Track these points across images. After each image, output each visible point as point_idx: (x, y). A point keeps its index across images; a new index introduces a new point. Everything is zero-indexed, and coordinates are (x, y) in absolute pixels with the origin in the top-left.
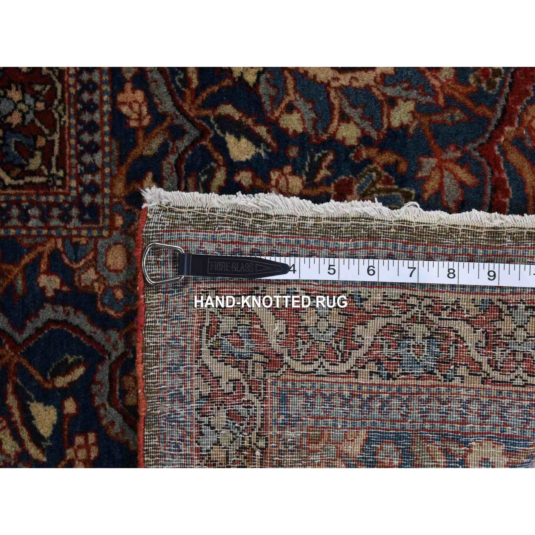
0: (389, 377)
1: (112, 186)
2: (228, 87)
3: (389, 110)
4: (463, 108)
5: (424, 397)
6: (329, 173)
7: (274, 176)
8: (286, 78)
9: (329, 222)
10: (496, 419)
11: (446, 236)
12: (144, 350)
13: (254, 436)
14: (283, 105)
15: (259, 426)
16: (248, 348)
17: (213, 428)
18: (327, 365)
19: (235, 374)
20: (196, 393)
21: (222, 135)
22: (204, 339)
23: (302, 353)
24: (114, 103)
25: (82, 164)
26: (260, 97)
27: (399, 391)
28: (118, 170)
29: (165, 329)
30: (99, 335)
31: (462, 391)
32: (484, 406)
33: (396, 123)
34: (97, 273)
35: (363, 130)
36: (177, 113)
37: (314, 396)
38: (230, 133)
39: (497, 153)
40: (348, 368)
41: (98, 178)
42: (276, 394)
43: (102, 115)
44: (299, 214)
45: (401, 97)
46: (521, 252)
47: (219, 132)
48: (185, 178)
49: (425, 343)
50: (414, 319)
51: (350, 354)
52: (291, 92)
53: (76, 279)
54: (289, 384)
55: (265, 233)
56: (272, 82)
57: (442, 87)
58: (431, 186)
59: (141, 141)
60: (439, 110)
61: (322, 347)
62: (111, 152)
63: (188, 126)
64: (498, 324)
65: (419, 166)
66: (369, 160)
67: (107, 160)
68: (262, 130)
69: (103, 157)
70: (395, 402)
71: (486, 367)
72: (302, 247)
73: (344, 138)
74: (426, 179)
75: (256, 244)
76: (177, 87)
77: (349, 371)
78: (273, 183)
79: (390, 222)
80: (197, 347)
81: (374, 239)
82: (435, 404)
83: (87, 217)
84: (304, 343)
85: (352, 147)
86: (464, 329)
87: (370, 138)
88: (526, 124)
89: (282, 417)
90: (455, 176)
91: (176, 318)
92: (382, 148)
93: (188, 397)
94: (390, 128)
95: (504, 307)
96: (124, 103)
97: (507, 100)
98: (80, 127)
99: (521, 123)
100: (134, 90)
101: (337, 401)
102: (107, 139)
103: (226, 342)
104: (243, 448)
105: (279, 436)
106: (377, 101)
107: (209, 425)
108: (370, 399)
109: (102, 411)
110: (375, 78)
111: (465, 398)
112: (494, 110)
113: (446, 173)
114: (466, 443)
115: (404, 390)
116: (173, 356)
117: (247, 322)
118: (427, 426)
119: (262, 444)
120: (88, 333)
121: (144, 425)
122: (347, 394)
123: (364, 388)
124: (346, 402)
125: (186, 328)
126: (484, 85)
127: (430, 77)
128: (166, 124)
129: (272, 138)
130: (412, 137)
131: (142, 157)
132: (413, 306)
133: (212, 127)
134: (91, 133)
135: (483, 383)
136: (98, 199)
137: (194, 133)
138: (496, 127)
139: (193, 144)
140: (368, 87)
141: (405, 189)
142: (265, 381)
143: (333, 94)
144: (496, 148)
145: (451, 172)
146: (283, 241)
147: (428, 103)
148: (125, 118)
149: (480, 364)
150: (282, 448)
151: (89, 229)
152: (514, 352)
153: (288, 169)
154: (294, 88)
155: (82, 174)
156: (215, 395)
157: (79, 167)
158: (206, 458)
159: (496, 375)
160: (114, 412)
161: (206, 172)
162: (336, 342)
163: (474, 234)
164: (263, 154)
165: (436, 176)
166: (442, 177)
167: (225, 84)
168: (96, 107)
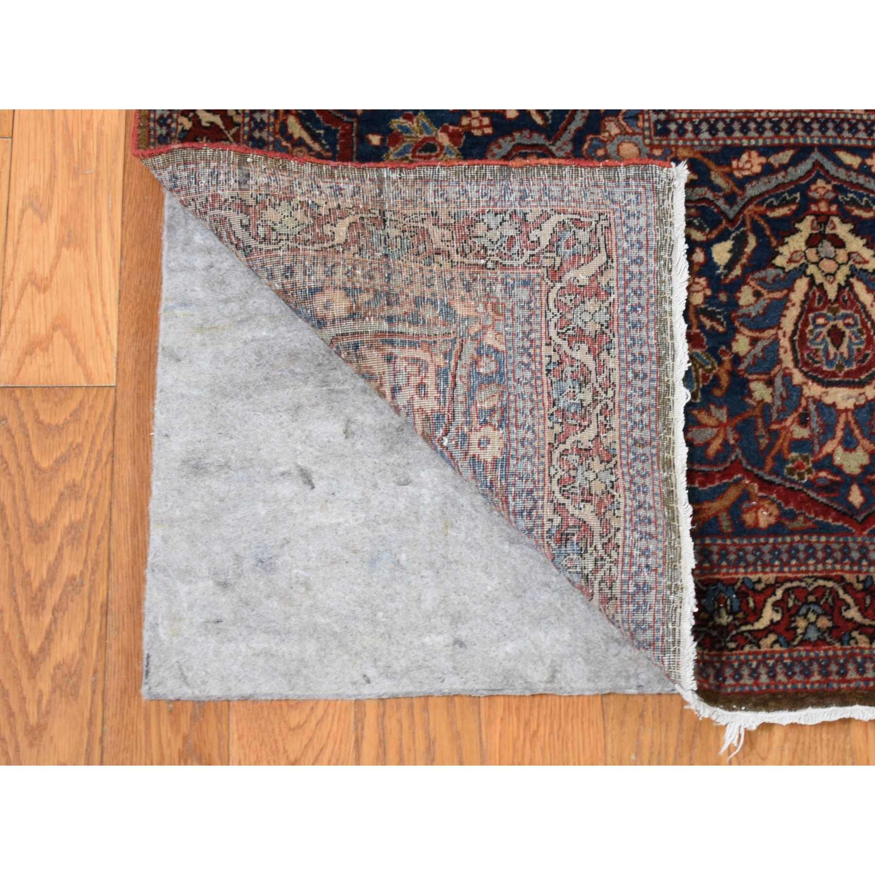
0: (549, 371)
1: (684, 147)
2: (770, 243)
3: (764, 380)
4: (771, 446)
5: (534, 397)
6: (708, 327)
7: (702, 281)
8: (781, 291)
9: (669, 324)
10: (521, 451)
11: (664, 424)
12: (560, 166)
13: (496, 259)
14: (759, 288)
15: (504, 262)
16: (565, 253)
17: (501, 224)
18: (555, 320)
19: (545, 242)
20: (527, 210)
21: (731, 237)
22: (570, 216)
23: (563, 299)
24: (750, 148)
25: (701, 122)
26: (764, 268)
27: (537, 378)
28: (697, 152)
29: (576, 185)
30: (567, 136)
31: (541, 427)
32: (531, 444)
33: (753, 386)
34: (616, 135)
35: (745, 357)
36: (746, 200)
37: (529, 308)
38: (733, 245)
39: (735, 477)
40: (553, 338)
41: (689, 135)
42: (529, 277)
43: (739, 139)
44: (673, 298)
45: (774, 391)
46: (657, 483)
47: (734, 235)
48: (695, 207)
49: (577, 401)
50: (596, 393)
51: (565, 339)
52: (772, 295)
53: (610, 118)
54: (537, 288)
55: (657, 268)
56: (777, 279)
57: (785, 428)
58: (704, 418)
59: (722, 170)
60: (767, 425)
61: (569, 316)
62: (711, 146)
63: (736, 208)
64: (597, 459)
65: (720, 407)
66: (721, 363)
67: (705, 143)
68: (737, 271)
69: (707, 140)
70: (528, 374)
71: (562, 447)
72: (648, 300)
73: (737, 341)
74: (710, 414)
75: (647, 261)
76: (766, 199)
77: (550, 338)
78: (697, 280)
79: (672, 376)
80: (564, 210)
81: (658, 362)
82: (529, 405)
83: (659, 127)
84: (571, 300)
85: (730, 347)
86: (591, 432)
87: (739, 364)
88: (761, 503)
89: (511, 282)
90: (714, 439)
91: (585, 195)
92: (733, 374)
93: (523, 204)
94: (749, 381)
95: (611, 465)
96: (750, 156)
97: (780, 485)
98: (728, 120)
99: (762, 498)
100: (761, 164)
101: (527, 328)
102: (721, 142)
103: (568, 235)
104: (486, 249)
105: (496, 280)
106: (770, 369)
107: (504, 221)
108: (529, 355)
109: (509, 139)
110: (788, 368)
111: (536, 428)
112: (770, 474)
113: (715, 430)
114: (500, 426)
115: (539, 382)
116: (556, 191)
117: (585, 253)
118: (512, 398)
119: (490, 265)
120: (569, 127)
121: (502, 165)
122: (533, 336)
123: (538, 351)
124: (526, 335)
125: (578, 202)
126: (790, 465)
127: (793, 416)
128: (736, 190)
129: (732, 280)
130: (743, 400)
131: (709, 170)
132: (606, 393)
133: (737, 229)
134: (724, 129)
135: (550, 444)
136: (673, 136)
137: (731, 214)
138: (757, 475)
139: (722, 213)
140: (780, 361)
141: (699, 394)
142: (539, 267)
143: (772, 332)
144: (739, 476)
145: (717, 435)
146: (651, 283)
147: (771, 415)
148: (738, 157)
149: (564, 443)
150: (488, 281)
151: (649, 128)
152: (575, 469)
153: (709, 292)
154: (775, 299)
155: (692, 123)
156: (527, 226)
157: (697, 120)
158: (477, 219)
159: (556, 454)
160: (509, 148)
161: (701, 224)
162: (573, 328)
163: (668, 447)
164: (719, 272)
165: (712, 422)
166: (712, 427)
167: (772, 239)
168: (745, 133)
